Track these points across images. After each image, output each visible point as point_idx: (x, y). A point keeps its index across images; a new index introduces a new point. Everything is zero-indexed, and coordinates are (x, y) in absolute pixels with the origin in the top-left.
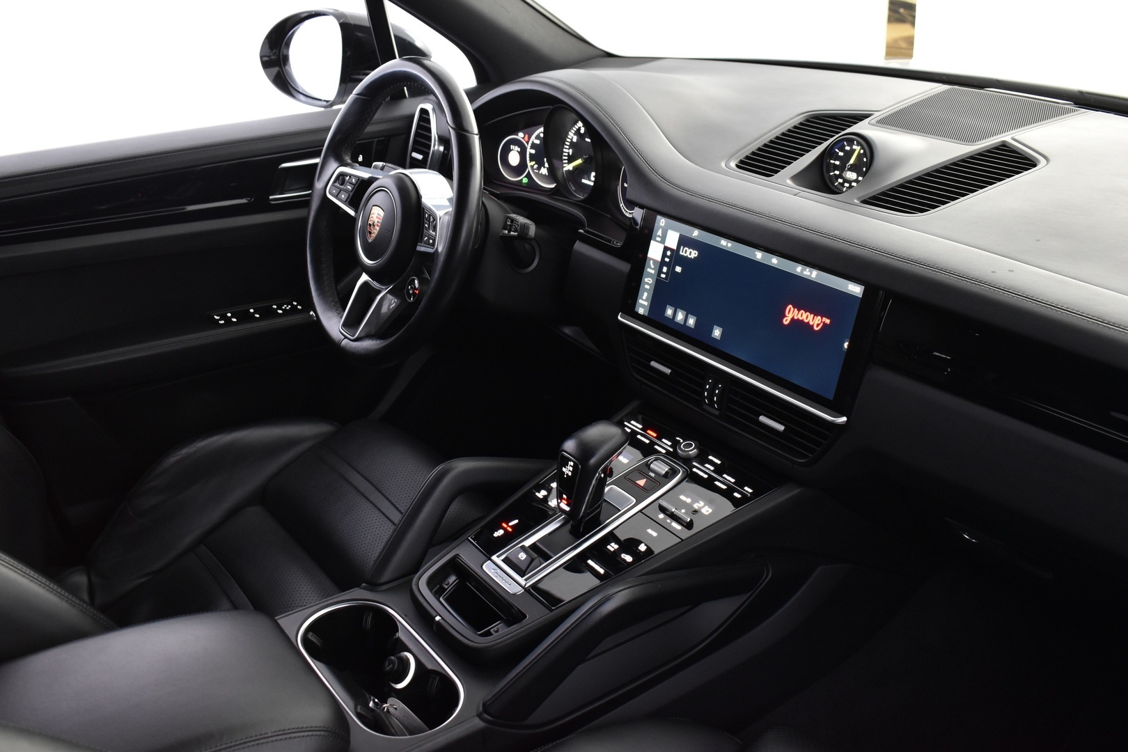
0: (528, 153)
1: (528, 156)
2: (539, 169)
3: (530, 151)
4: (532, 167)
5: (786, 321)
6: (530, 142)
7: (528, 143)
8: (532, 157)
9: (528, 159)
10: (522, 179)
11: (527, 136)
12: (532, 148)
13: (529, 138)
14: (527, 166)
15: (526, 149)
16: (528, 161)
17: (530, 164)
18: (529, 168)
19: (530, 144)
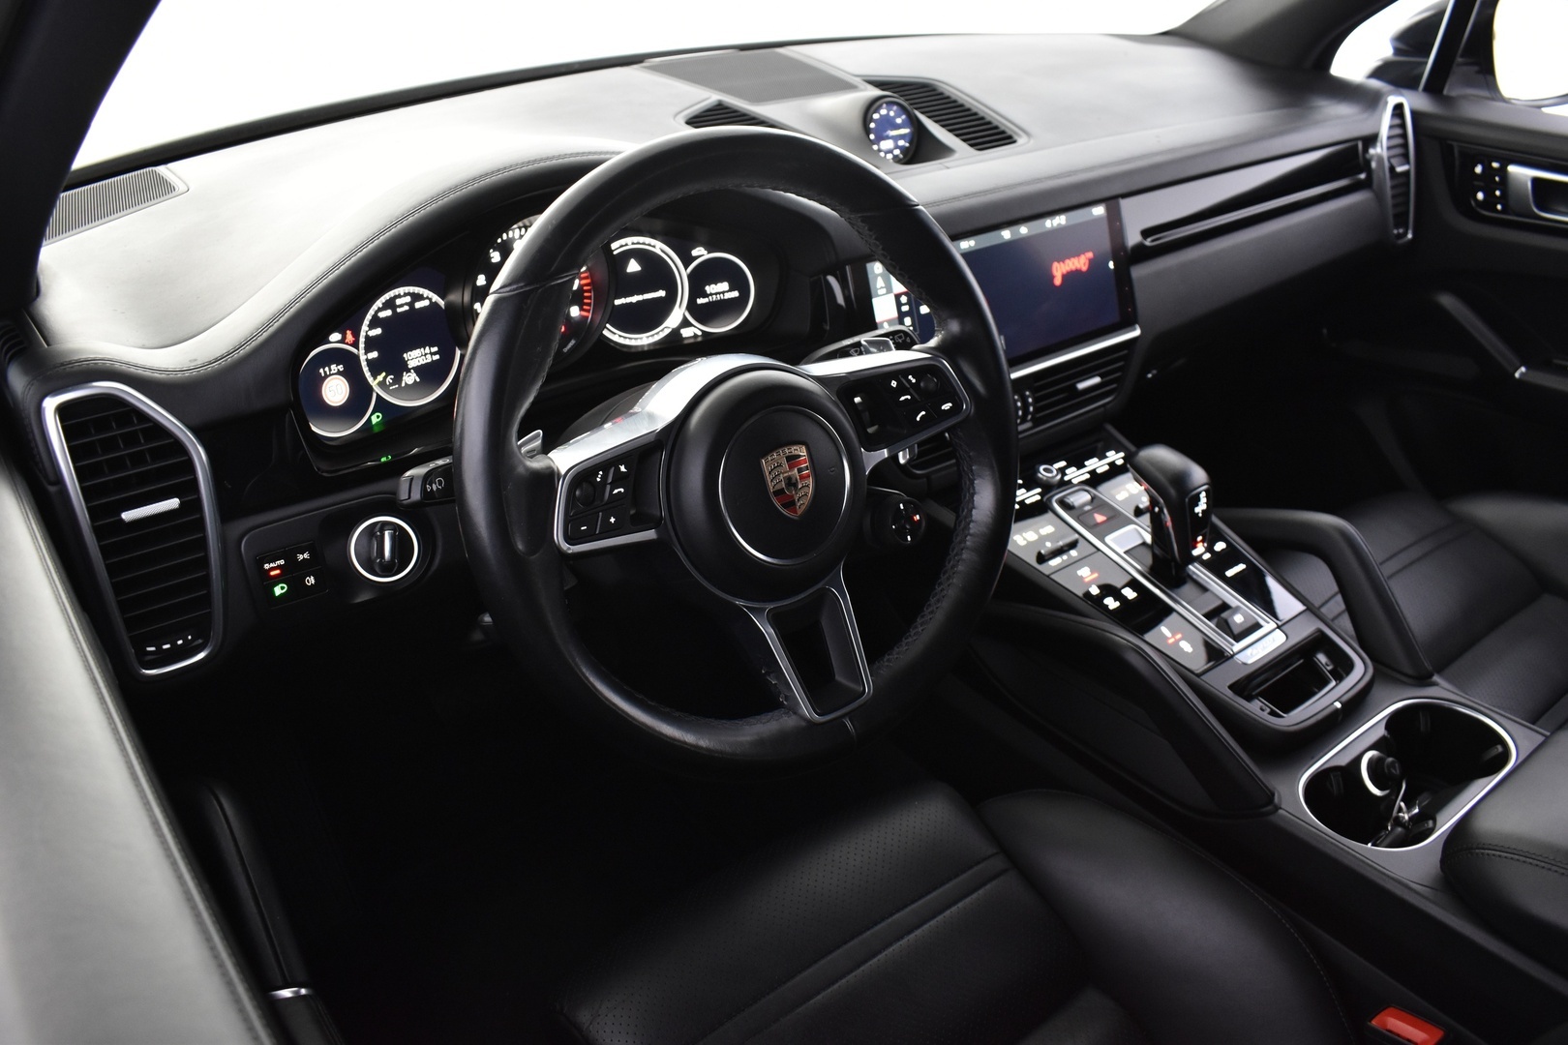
0: (364, 364)
1: (365, 369)
2: (398, 379)
3: (365, 357)
4: (382, 384)
5: (1058, 281)
6: (362, 339)
7: (355, 344)
8: (375, 367)
9: (368, 374)
10: (369, 419)
11: (349, 332)
12: (368, 350)
13: (356, 335)
14: (370, 389)
15: (357, 358)
16: (370, 379)
17: (373, 383)
18: (377, 389)
19: (362, 346)
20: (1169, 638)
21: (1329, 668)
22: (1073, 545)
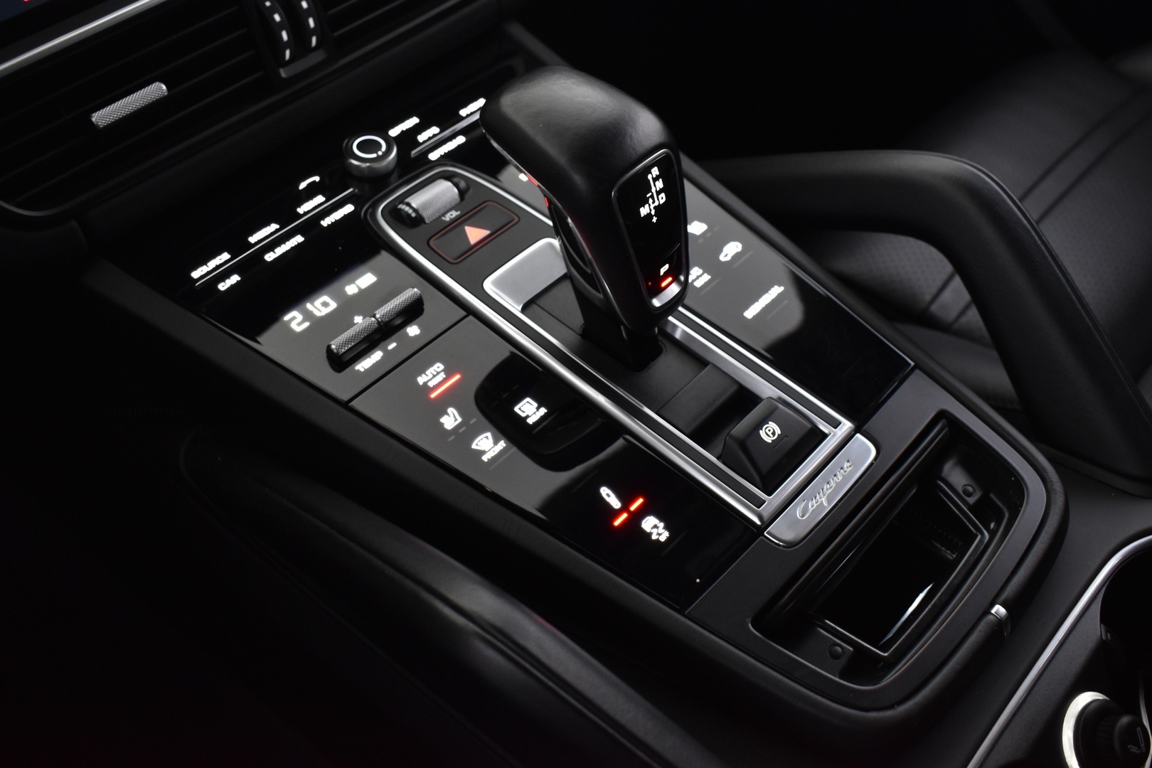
20: (617, 513)
21: (971, 500)
22: (413, 311)
